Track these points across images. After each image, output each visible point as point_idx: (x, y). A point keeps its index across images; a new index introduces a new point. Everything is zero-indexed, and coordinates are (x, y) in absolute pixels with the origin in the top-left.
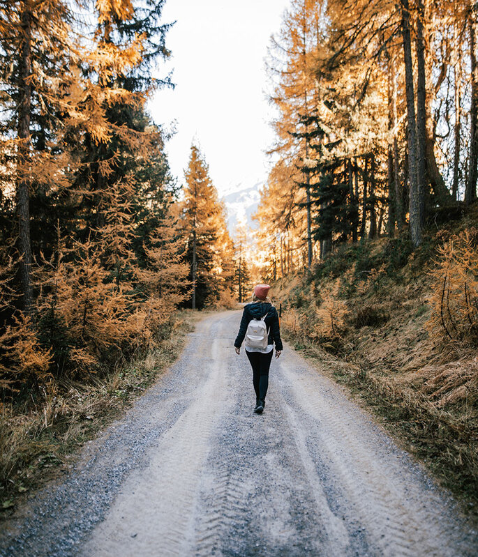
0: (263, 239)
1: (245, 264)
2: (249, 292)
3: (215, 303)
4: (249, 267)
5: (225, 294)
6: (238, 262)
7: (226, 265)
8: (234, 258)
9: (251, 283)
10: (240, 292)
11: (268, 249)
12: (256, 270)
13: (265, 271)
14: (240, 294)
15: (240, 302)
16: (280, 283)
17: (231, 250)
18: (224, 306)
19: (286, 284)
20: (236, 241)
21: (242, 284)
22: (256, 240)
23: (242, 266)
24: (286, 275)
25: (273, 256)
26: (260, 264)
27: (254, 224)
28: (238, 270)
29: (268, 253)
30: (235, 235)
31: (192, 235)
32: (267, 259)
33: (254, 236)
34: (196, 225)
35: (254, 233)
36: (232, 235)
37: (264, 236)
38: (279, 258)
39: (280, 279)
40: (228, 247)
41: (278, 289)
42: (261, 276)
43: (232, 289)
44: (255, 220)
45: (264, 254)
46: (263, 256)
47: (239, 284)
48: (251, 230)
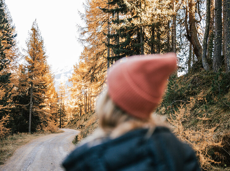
0: (75, 92)
1: (63, 106)
2: (65, 123)
3: (43, 129)
4: (66, 109)
5: (51, 123)
6: (60, 105)
7: (53, 107)
8: (58, 103)
9: (67, 117)
10: (60, 122)
11: (77, 98)
12: (70, 110)
13: (74, 110)
14: (60, 124)
15: (60, 128)
16: (84, 118)
17: (56, 98)
18: (50, 131)
19: (88, 118)
20: (59, 93)
21: (62, 118)
22: (71, 93)
23: (62, 108)
24: (87, 113)
25: (80, 102)
26: (73, 107)
27: (70, 84)
28: (60, 110)
29: (77, 100)
30: (59, 90)
31: (31, 85)
32: (76, 104)
33: (69, 91)
34: (33, 78)
35: (70, 89)
36: (57, 90)
37: (75, 91)
38: (84, 104)
39: (84, 115)
40: (54, 97)
41: (83, 121)
42: (72, 114)
43: (56, 121)
44: (71, 82)
45: (75, 101)
46: (74, 102)
47: (60, 118)
48: (68, 87)
